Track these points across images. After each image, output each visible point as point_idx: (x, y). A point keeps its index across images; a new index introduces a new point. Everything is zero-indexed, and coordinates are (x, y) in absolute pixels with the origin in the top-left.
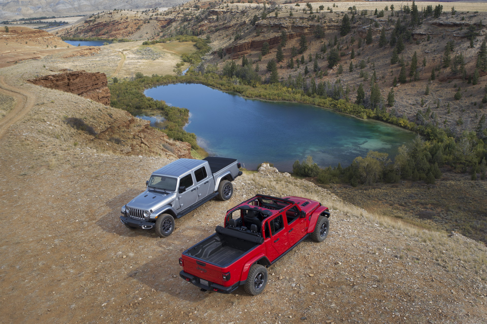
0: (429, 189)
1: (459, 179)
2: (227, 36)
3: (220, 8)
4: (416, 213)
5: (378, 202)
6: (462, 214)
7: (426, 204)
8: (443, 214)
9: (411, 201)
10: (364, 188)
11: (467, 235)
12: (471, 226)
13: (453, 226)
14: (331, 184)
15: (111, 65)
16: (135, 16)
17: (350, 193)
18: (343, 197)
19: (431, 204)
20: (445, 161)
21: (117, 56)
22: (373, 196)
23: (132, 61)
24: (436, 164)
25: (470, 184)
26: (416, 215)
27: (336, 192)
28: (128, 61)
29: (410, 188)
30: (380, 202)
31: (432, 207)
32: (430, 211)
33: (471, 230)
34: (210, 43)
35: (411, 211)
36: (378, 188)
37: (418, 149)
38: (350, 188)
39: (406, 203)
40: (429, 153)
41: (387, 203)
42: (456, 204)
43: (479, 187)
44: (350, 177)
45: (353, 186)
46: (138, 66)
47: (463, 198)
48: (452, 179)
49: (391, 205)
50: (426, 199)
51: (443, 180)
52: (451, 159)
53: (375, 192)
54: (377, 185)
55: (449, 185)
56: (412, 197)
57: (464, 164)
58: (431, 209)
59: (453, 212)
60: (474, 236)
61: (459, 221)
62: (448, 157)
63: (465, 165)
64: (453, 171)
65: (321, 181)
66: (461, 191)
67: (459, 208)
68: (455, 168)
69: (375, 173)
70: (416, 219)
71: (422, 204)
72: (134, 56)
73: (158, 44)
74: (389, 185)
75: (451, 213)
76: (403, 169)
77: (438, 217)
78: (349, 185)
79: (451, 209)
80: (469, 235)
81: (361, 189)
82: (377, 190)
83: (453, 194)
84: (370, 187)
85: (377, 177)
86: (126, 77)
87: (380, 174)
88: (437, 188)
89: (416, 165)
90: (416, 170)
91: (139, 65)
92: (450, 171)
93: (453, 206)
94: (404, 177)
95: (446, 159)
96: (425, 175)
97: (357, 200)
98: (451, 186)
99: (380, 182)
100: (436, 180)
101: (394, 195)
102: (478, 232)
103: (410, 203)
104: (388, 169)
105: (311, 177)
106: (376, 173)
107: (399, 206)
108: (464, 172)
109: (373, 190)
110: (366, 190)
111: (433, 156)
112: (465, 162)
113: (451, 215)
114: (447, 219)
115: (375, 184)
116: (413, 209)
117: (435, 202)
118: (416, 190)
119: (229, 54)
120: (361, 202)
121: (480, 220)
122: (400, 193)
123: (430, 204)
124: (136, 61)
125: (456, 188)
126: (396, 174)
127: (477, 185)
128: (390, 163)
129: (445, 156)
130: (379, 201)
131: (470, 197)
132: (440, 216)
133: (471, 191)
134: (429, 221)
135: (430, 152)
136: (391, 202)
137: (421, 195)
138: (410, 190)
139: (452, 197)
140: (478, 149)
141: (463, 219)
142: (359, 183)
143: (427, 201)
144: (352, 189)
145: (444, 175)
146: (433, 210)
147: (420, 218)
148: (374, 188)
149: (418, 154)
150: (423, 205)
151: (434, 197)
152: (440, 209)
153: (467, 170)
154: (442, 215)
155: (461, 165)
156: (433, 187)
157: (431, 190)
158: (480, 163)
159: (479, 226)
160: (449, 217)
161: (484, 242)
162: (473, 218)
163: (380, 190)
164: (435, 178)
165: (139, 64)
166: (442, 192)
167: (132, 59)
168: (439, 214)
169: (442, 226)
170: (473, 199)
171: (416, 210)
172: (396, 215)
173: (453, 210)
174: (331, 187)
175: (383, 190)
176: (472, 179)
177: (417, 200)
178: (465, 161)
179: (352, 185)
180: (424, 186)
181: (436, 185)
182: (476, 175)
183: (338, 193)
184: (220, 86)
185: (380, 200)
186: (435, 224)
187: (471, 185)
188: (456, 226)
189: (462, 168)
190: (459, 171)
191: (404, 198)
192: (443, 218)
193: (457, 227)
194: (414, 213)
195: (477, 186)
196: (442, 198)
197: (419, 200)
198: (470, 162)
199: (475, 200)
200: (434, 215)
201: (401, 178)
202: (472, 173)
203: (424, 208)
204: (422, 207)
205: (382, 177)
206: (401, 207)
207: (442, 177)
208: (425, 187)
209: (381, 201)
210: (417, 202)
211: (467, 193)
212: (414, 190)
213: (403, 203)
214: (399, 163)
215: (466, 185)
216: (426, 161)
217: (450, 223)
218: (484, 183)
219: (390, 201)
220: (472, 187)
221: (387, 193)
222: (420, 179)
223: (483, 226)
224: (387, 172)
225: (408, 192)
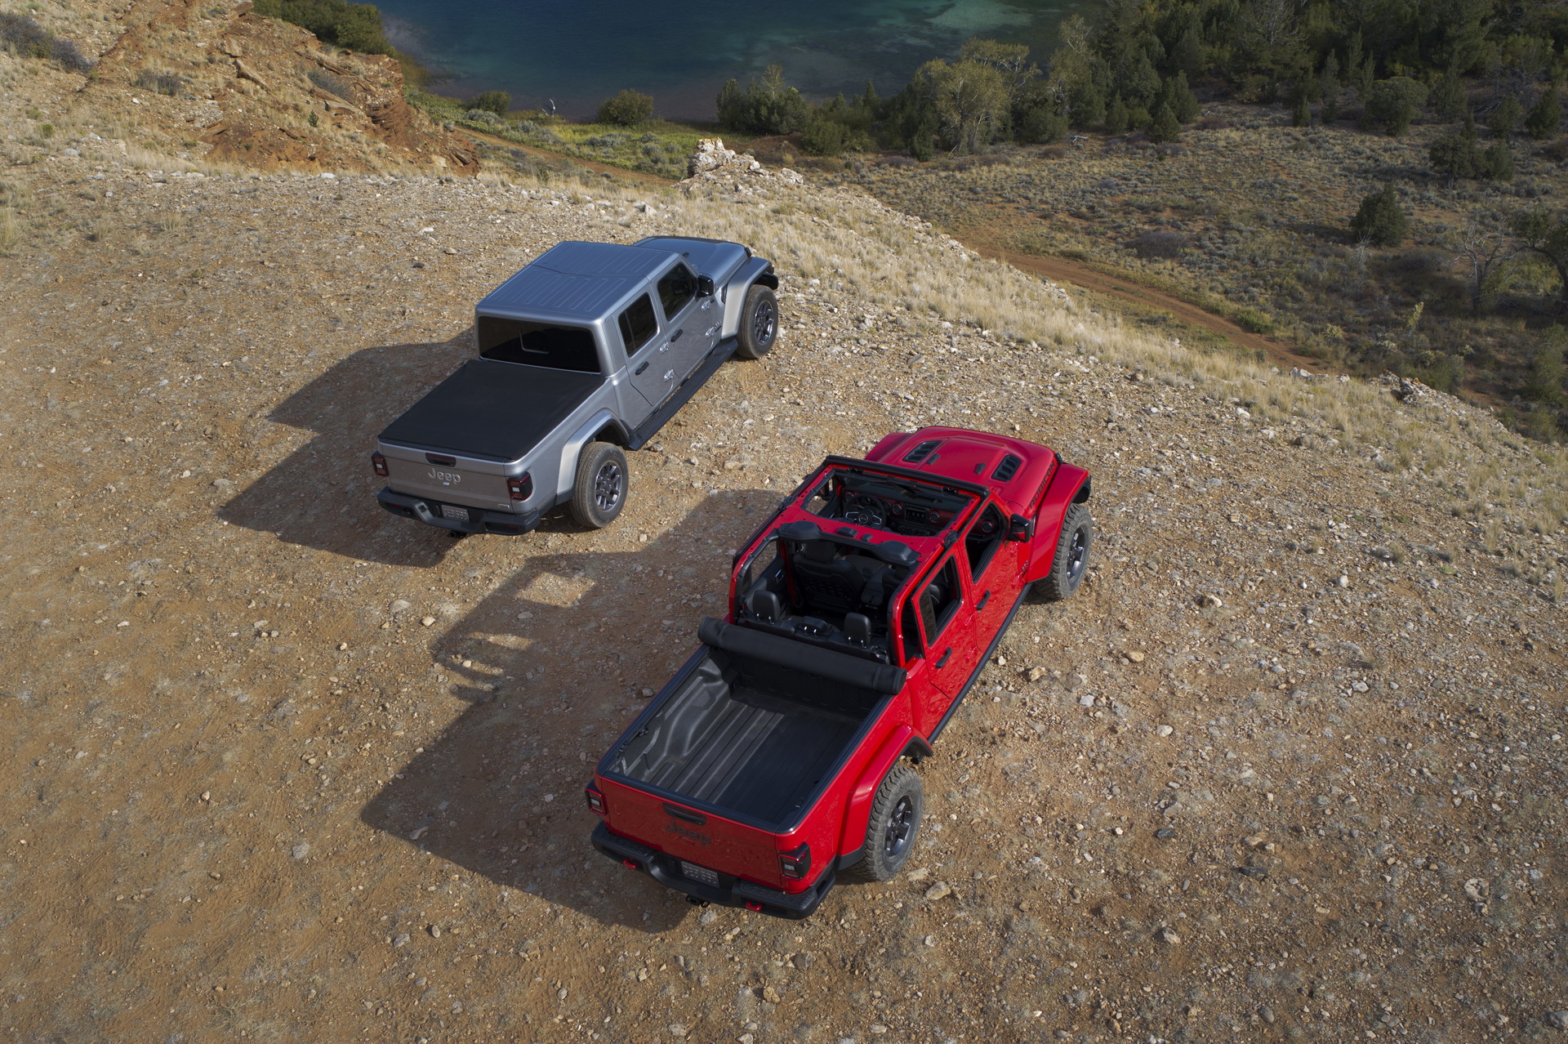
0: (1161, 159)
1: (1255, 123)
4: (1128, 240)
5: (1003, 208)
6: (1269, 237)
7: (1156, 210)
8: (1210, 239)
9: (1107, 201)
10: (953, 163)
11: (1289, 305)
12: (1299, 277)
13: (1245, 277)
14: (846, 154)
17: (911, 183)
18: (889, 196)
19: (1173, 208)
20: (1208, 63)
22: (985, 189)
24: (1182, 76)
25: (1289, 138)
26: (1127, 246)
27: (866, 179)
29: (1101, 158)
30: (1010, 208)
31: (1176, 217)
32: (1172, 231)
33: (1301, 289)
35: (1110, 234)
36: (1000, 161)
37: (1122, 27)
38: (909, 164)
39: (1091, 208)
40: (1156, 39)
41: (1030, 209)
42: (1249, 205)
43: (1318, 148)
44: (909, 129)
45: (919, 159)
47: (1271, 187)
48: (1231, 125)
49: (1044, 217)
50: (1155, 191)
51: (1204, 126)
52: (1227, 56)
53: (992, 174)
54: (995, 152)
55: (1222, 143)
56: (1110, 188)
57: (1269, 73)
58: (1174, 225)
59: (1240, 232)
60: (1311, 309)
61: (1262, 263)
62: (1216, 50)
63: (1271, 77)
64: (1233, 98)
65: (813, 145)
66: (1263, 164)
67: (1261, 218)
68: (1240, 87)
69: (987, 113)
70: (1129, 259)
71: (1143, 209)
74: (1034, 149)
75: (1236, 235)
76: (1076, 96)
77: (1196, 252)
78: (905, 155)
79: (1234, 222)
80: (1296, 306)
81: (946, 168)
82: (999, 169)
83: (1239, 175)
84: (975, 158)
85: (996, 124)
87: (1003, 112)
88: (1185, 155)
89: (1115, 80)
90: (1118, 96)
92: (1223, 96)
93: (1240, 212)
94: (1079, 123)
95: (1211, 58)
96: (1145, 111)
97: (938, 205)
98: (1232, 146)
99: (1002, 140)
100: (1182, 126)
101: (1053, 181)
102: (1323, 296)
103: (1105, 206)
104: (1030, 95)
105: (779, 133)
106: (991, 111)
107: (1070, 220)
108: (1266, 100)
109: (985, 168)
110: (961, 168)
111: (1169, 47)
112: (1271, 66)
113: (1237, 242)
114: (1223, 256)
115: (989, 149)
116: (1115, 228)
117: (1183, 200)
118: (1121, 162)
120: (949, 211)
121: (1326, 255)
122: (1070, 175)
123: (1168, 210)
125: (1247, 153)
126: (1056, 114)
127: (1312, 141)
128: (1037, 76)
129: (1208, 49)
130: (1006, 205)
131: (1292, 181)
132: (1201, 247)
133: (1294, 161)
134: (1168, 264)
135: (1159, 36)
136: (1044, 206)
137: (1139, 180)
138: (1103, 163)
139: (1234, 183)
140: (1312, 22)
141: (1273, 256)
142: (936, 146)
143: (1158, 199)
144: (917, 167)
145: (1206, 111)
146: (1179, 228)
147: (1139, 256)
148: (988, 163)
149: (1121, 45)
150: (1147, 213)
151: (1180, 185)
152: (1201, 222)
153: (1279, 93)
154: (1208, 243)
155: (1258, 77)
156: (1175, 153)
157: (1168, 161)
158: (1320, 68)
159: (1326, 274)
160: (1231, 250)
161: (1342, 326)
162: (1305, 251)
163: (1008, 169)
164: (1181, 121)
166: (1202, 167)
168: (1199, 239)
169: (1212, 281)
170: (1302, 186)
171: (1127, 229)
172: (1063, 248)
173: (1242, 226)
174: (848, 166)
175: (1018, 166)
176: (1295, 123)
177: (1127, 197)
178: (1274, 62)
179: (914, 154)
180: (1144, 148)
181: (1183, 145)
182: (1308, 108)
183: (873, 183)
185: (1010, 201)
186: (1190, 275)
187: (1294, 143)
188: (1254, 277)
189: (1263, 87)
190: (1253, 98)
191: (1084, 192)
192: (1211, 254)
193: (1256, 281)
194: (1120, 240)
195: (1311, 146)
196: (1205, 189)
197: (1134, 197)
198: (1287, 66)
199: (1309, 192)
200: (1184, 246)
201: (1071, 127)
202: (1293, 101)
203: (1151, 222)
204: (1144, 218)
205: (1010, 124)
206: (1077, 221)
207: (1200, 118)
208: (1149, 152)
209: (1012, 205)
210: (1128, 204)
211: (1283, 168)
212: (1114, 166)
213: (1084, 209)
214: (1063, 76)
215: (1276, 143)
216: (1148, 67)
217: (1235, 268)
218: (1332, 134)
219: (1041, 201)
220: (1295, 149)
221: (1029, 176)
222: (1130, 128)
223: (1336, 276)
224: (1025, 107)
225: (1096, 170)
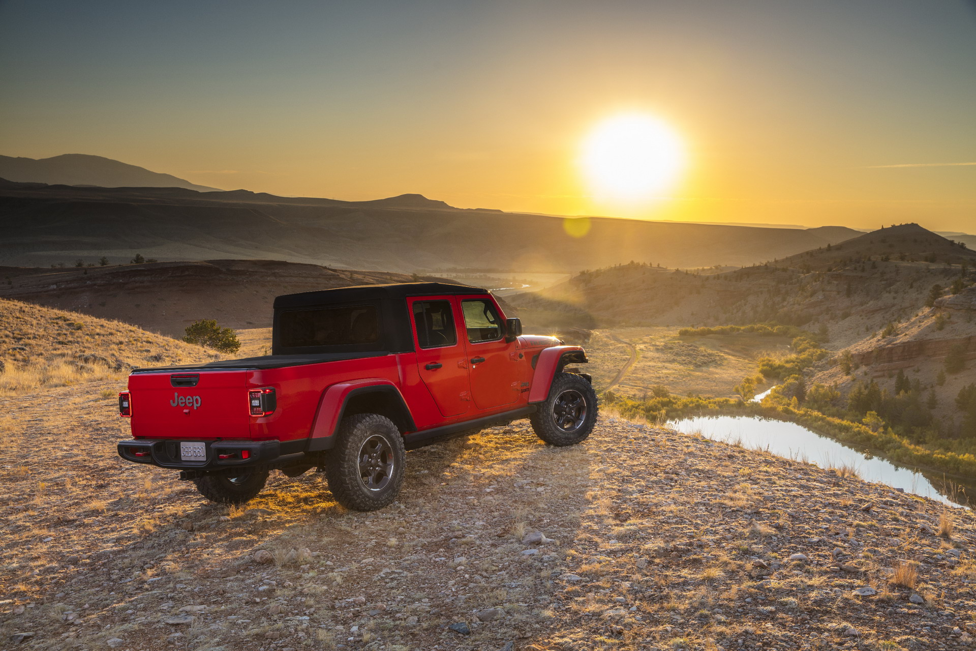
2: (867, 330)
3: (855, 269)
15: (606, 367)
16: (671, 278)
21: (621, 352)
23: (651, 364)
28: (642, 364)
34: (828, 342)
46: (661, 375)
72: (657, 355)
73: (711, 335)
86: (633, 393)
91: (666, 374)
119: (866, 365)
124: (660, 365)
165: (665, 371)
167: (653, 359)
184: (837, 431)
